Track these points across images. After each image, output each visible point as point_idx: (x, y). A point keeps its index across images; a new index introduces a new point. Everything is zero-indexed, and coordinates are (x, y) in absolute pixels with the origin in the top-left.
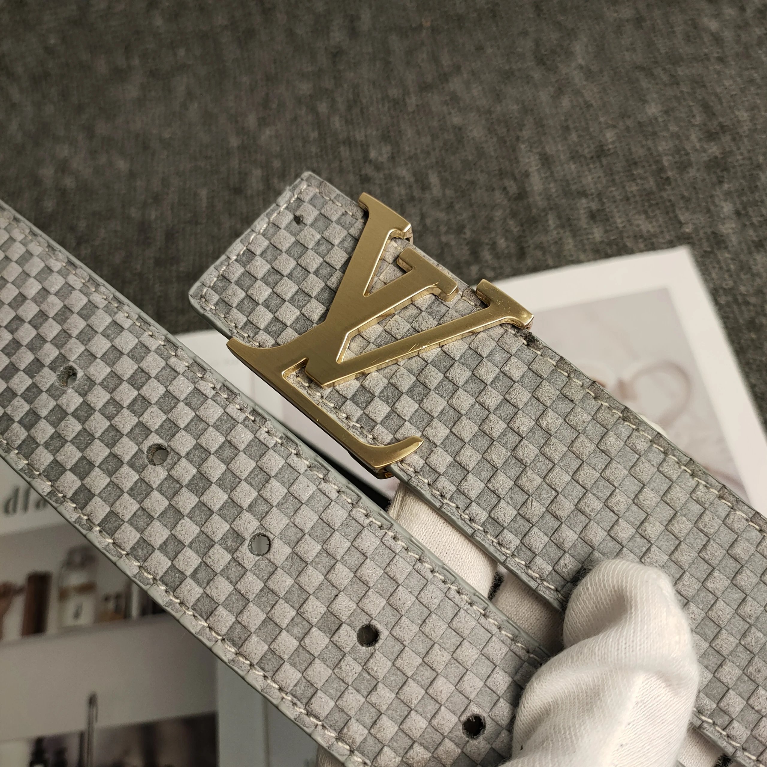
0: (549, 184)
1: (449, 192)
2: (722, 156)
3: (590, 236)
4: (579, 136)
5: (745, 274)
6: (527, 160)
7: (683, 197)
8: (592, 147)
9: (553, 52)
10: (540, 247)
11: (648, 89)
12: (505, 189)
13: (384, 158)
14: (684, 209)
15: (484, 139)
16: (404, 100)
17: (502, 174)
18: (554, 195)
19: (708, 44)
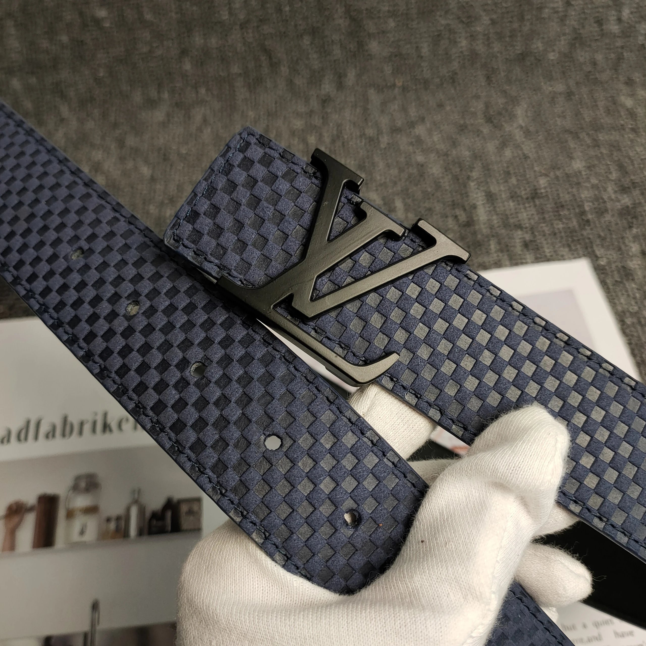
0: (492, 216)
2: (633, 206)
4: (518, 180)
6: (475, 196)
7: (599, 236)
8: (528, 189)
9: (500, 114)
11: (575, 148)
12: (456, 217)
14: (600, 246)
15: (441, 175)
16: (378, 138)
18: (496, 225)
19: (625, 117)
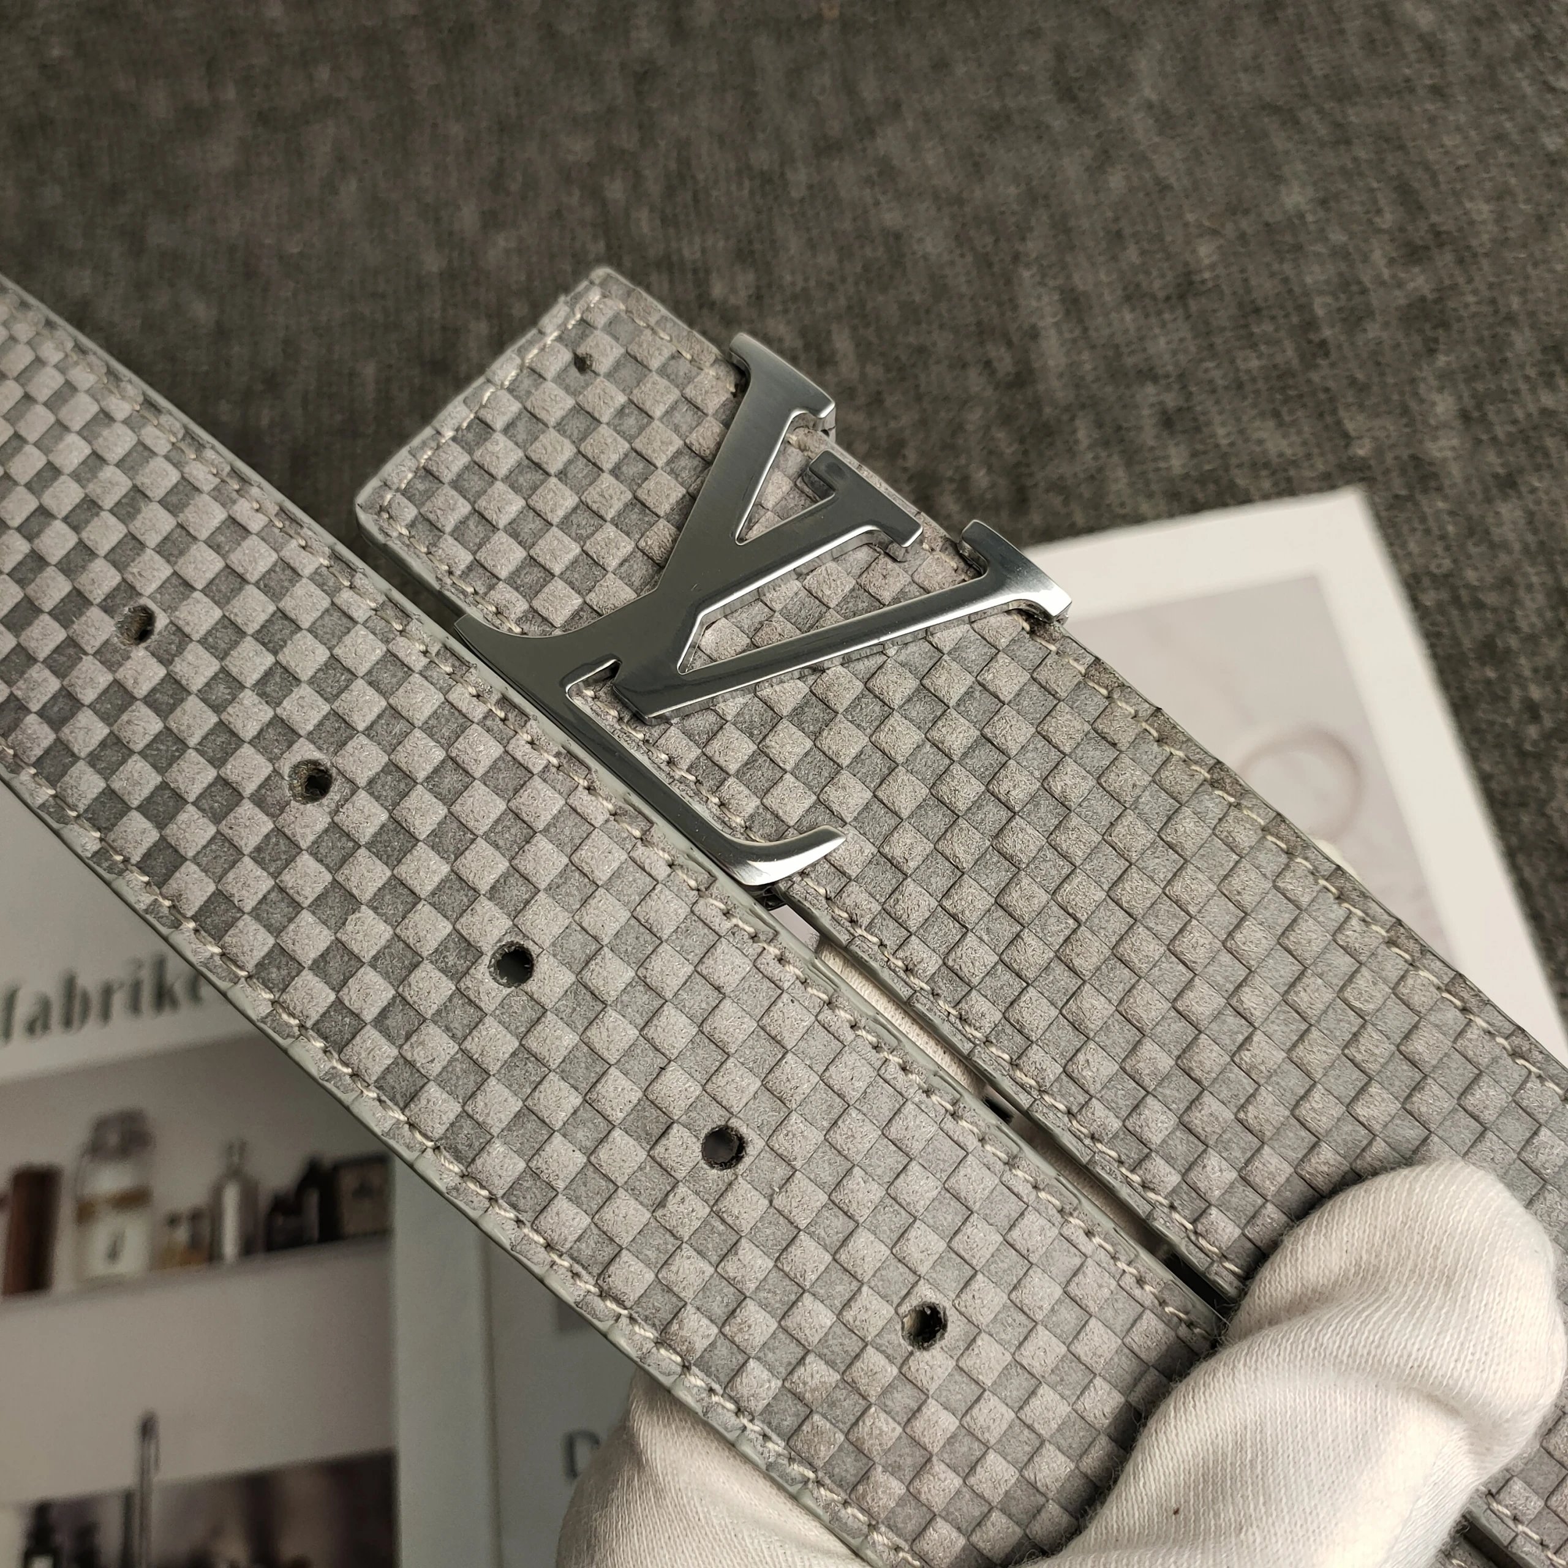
0: (1079, 353)
1: (874, 371)
2: (1435, 295)
3: (1162, 465)
4: (1143, 253)
5: (1476, 545)
6: (1034, 303)
7: (1353, 382)
8: (1170, 276)
9: (1093, 73)
10: (1059, 487)
11: (1287, 153)
12: (988, 364)
13: (739, 299)
14: (1354, 408)
15: (946, 257)
16: (782, 174)
17: (983, 332)
18: (1090, 378)
19: (1413, 57)
